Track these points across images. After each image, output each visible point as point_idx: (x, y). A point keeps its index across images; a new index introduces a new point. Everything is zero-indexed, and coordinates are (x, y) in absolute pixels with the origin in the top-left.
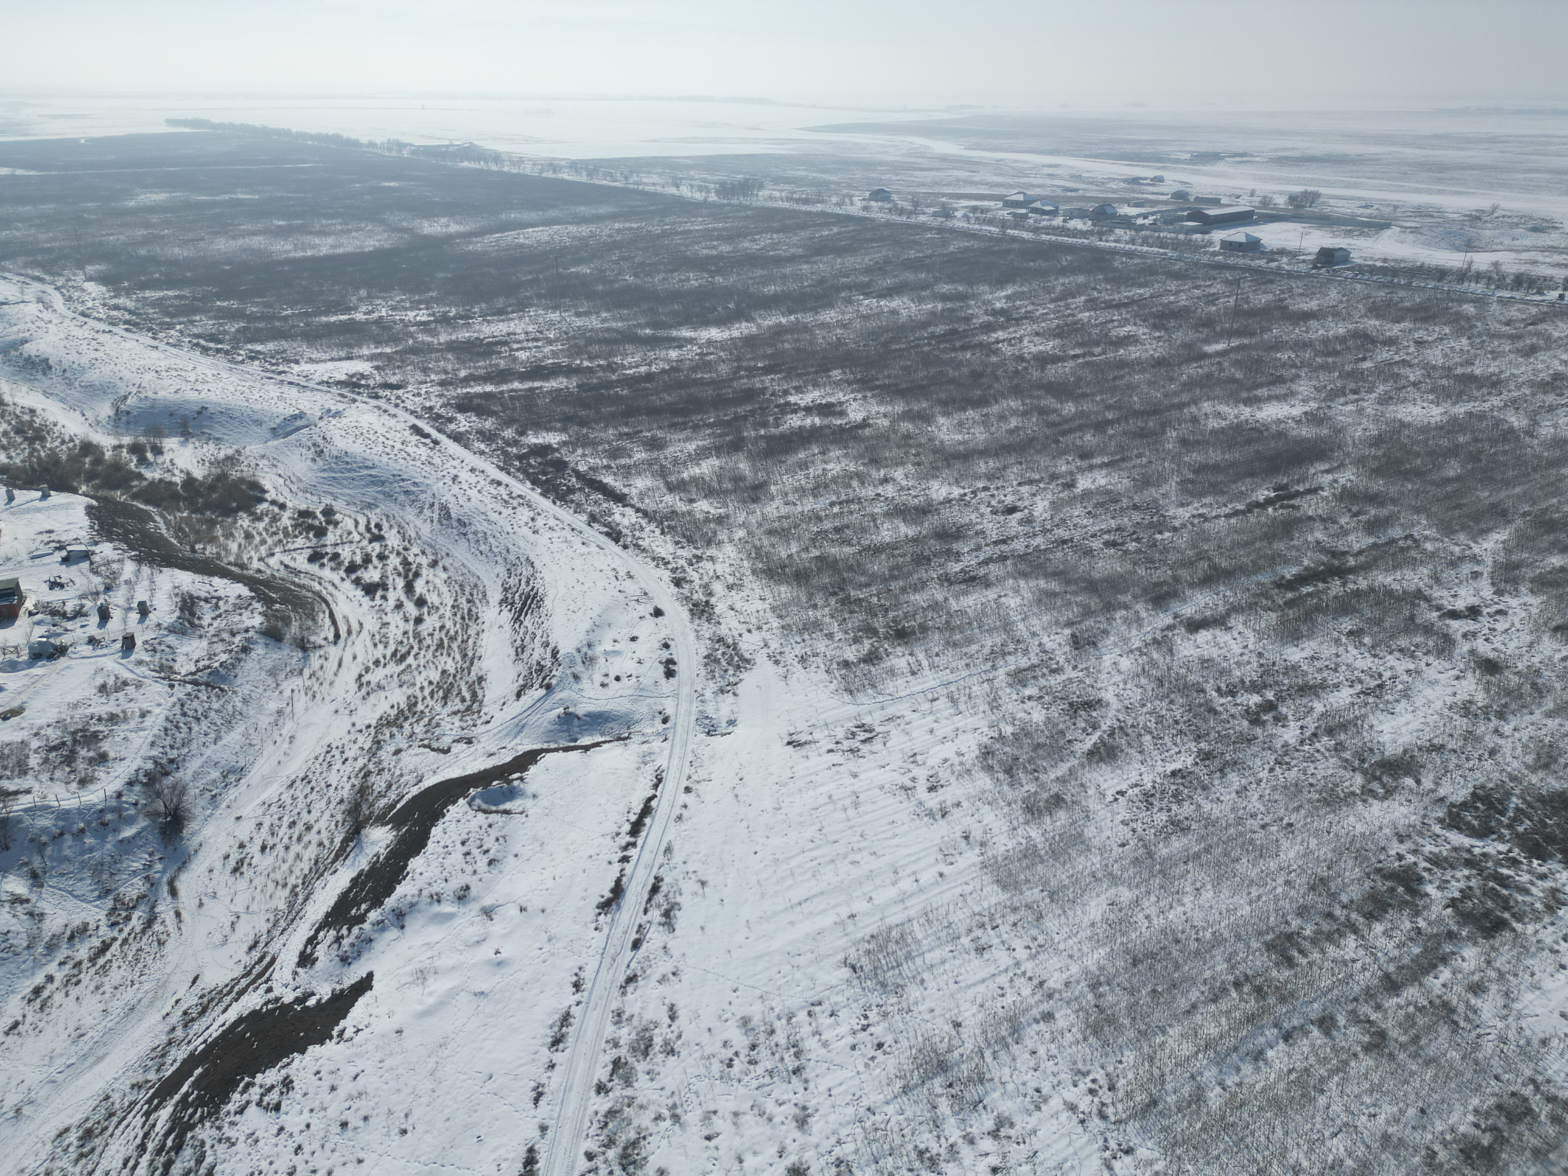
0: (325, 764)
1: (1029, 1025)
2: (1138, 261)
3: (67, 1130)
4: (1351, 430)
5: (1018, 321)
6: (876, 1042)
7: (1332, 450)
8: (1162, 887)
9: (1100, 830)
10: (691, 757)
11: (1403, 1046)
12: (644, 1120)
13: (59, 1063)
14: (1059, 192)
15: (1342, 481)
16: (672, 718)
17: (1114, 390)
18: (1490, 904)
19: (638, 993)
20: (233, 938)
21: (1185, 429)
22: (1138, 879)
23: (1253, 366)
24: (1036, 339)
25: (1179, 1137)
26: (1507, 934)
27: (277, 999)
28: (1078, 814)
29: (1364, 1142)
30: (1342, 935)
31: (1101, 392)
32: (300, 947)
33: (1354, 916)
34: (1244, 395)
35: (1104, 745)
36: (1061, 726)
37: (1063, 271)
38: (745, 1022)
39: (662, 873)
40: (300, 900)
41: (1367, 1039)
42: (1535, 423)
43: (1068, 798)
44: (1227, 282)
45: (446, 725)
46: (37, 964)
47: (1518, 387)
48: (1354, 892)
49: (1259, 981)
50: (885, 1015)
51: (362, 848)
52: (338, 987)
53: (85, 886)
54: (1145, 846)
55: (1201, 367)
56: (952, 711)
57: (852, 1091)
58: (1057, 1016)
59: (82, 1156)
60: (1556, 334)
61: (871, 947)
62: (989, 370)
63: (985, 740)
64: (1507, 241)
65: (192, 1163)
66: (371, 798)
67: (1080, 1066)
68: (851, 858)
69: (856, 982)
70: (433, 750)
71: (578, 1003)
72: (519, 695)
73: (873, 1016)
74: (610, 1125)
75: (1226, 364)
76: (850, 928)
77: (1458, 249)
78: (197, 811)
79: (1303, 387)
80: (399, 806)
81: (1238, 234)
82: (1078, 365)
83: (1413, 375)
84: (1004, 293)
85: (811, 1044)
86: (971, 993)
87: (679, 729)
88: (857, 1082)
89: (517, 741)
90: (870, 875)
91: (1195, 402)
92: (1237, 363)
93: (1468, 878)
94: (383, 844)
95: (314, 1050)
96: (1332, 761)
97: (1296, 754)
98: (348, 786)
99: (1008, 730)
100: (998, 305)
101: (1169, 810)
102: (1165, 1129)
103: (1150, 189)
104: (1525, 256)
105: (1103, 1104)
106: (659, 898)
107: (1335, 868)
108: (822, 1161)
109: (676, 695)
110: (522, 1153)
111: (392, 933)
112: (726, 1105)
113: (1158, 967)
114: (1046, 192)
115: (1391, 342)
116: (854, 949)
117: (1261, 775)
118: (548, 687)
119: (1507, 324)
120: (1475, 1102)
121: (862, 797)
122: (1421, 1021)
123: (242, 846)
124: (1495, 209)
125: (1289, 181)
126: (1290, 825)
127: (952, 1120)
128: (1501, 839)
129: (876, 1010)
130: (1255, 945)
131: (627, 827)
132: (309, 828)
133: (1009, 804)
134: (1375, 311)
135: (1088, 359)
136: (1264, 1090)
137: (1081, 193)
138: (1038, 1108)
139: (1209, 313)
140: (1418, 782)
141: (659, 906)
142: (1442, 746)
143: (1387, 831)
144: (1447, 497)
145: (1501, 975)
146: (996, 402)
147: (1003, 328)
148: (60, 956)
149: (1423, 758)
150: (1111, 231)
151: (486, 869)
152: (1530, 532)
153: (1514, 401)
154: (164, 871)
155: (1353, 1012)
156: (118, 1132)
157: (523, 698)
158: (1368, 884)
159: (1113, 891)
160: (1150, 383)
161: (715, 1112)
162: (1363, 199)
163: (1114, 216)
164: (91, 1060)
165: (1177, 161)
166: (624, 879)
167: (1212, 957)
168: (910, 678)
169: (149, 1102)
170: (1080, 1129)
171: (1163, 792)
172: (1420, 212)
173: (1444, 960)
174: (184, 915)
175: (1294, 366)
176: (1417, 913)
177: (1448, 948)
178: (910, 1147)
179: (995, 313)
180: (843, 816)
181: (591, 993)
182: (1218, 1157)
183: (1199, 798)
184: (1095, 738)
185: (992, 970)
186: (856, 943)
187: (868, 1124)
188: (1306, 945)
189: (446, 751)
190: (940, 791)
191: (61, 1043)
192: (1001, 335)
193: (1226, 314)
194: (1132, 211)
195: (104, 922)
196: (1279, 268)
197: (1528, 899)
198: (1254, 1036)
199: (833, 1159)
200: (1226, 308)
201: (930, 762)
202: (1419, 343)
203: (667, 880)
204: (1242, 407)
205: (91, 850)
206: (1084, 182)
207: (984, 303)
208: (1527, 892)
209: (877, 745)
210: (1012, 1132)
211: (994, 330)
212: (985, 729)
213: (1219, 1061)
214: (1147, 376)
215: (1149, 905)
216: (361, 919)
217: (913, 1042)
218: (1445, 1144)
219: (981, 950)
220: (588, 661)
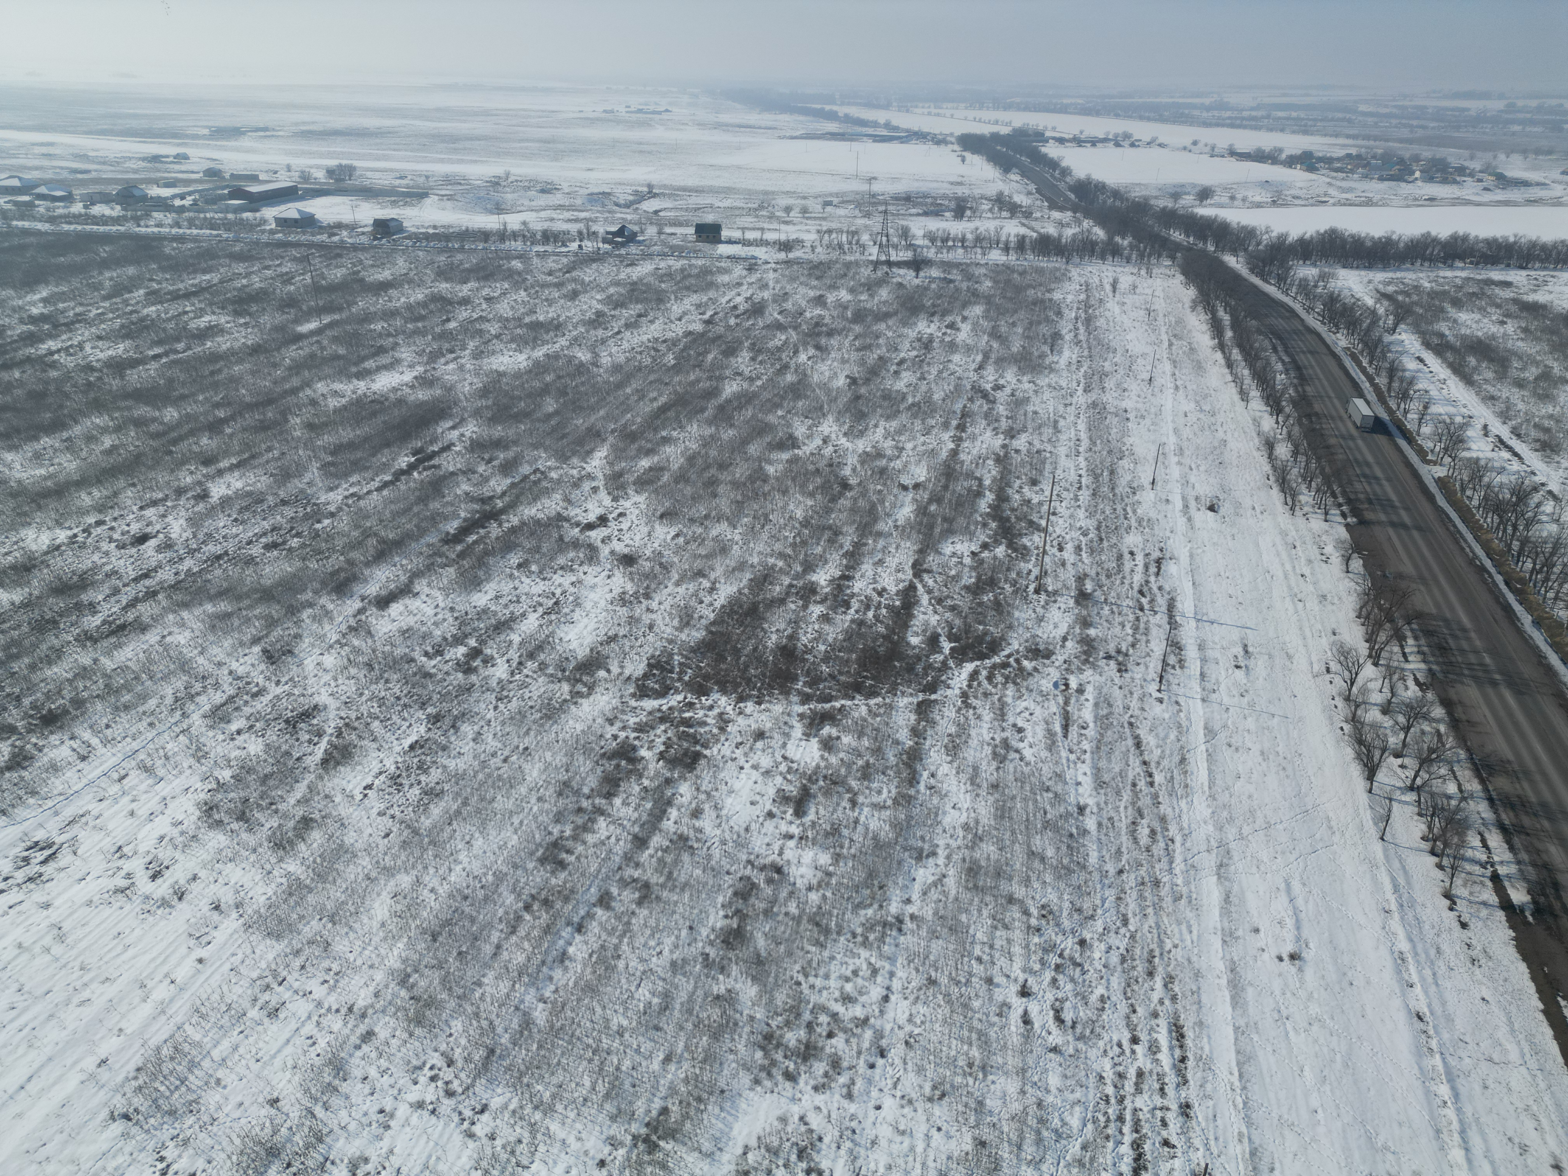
1: (351, 1055)
2: (190, 245)
4: (459, 386)
5: (69, 326)
7: (450, 408)
8: (436, 856)
9: (359, 831)
11: (663, 886)
14: (65, 175)
15: (468, 434)
17: (215, 386)
18: (685, 745)
21: (308, 413)
22: (412, 860)
23: (353, 339)
24: (100, 343)
25: (522, 1068)
26: (703, 762)
28: (332, 827)
29: (660, 978)
30: (593, 821)
31: (202, 390)
33: (597, 801)
34: (354, 369)
35: (336, 747)
36: (284, 747)
37: (105, 264)
41: (637, 895)
42: (596, 355)
43: (316, 816)
44: (295, 259)
47: (575, 327)
48: (592, 782)
49: (543, 895)
54: (408, 827)
55: (301, 348)
56: (150, 781)
58: (376, 1030)
60: (587, 279)
61: (140, 1081)
62: (52, 388)
63: (203, 796)
64: (526, 203)
67: (415, 1062)
68: (76, 1000)
69: (135, 1130)
73: (170, 1153)
75: (325, 342)
77: (491, 213)
79: (406, 354)
81: (290, 210)
82: (163, 366)
83: (493, 328)
84: (37, 297)
86: (278, 1062)
90: (111, 1006)
91: (308, 384)
92: (335, 340)
93: (665, 731)
96: (540, 680)
97: (511, 686)
99: (226, 775)
100: (35, 311)
101: (419, 783)
102: (508, 1069)
103: (177, 167)
104: (543, 214)
105: (447, 1083)
107: (572, 769)
113: (457, 930)
114: (49, 175)
115: (465, 302)
117: (488, 716)
119: (550, 273)
120: (720, 899)
121: (66, 926)
122: (669, 859)
124: (508, 175)
125: (321, 155)
126: (526, 749)
128: (677, 691)
129: (171, 1144)
130: (530, 865)
133: (254, 850)
134: (443, 274)
135: (173, 357)
136: (576, 984)
137: (94, 175)
138: (387, 1127)
139: (289, 293)
140: (608, 671)
142: (616, 635)
143: (599, 721)
144: (554, 430)
145: (708, 794)
146: (76, 422)
147: (51, 336)
149: (605, 650)
150: (148, 215)
152: (621, 445)
153: (576, 339)
155: (621, 879)
158: (599, 770)
159: (392, 883)
160: (253, 373)
162: (397, 171)
163: (145, 198)
165: (196, 137)
167: (500, 895)
168: (81, 765)
170: (434, 1119)
171: (408, 768)
172: (449, 180)
173: (669, 803)
175: (389, 335)
176: (641, 776)
177: (669, 792)
179: (34, 320)
180: (47, 958)
182: (559, 1063)
183: (443, 760)
184: (324, 744)
185: (293, 1026)
186: (118, 1089)
188: (570, 844)
190: (167, 873)
192: (52, 345)
193: (306, 292)
194: (166, 192)
196: (342, 241)
197: (707, 728)
198: (554, 943)
200: (304, 286)
201: (142, 849)
202: (489, 299)
204: (355, 381)
206: (93, 162)
207: (14, 310)
208: (705, 724)
209: (65, 858)
211: (42, 341)
212: (199, 785)
213: (534, 982)
214: (248, 366)
215: (431, 879)
218: (711, 943)
219: (274, 1013)
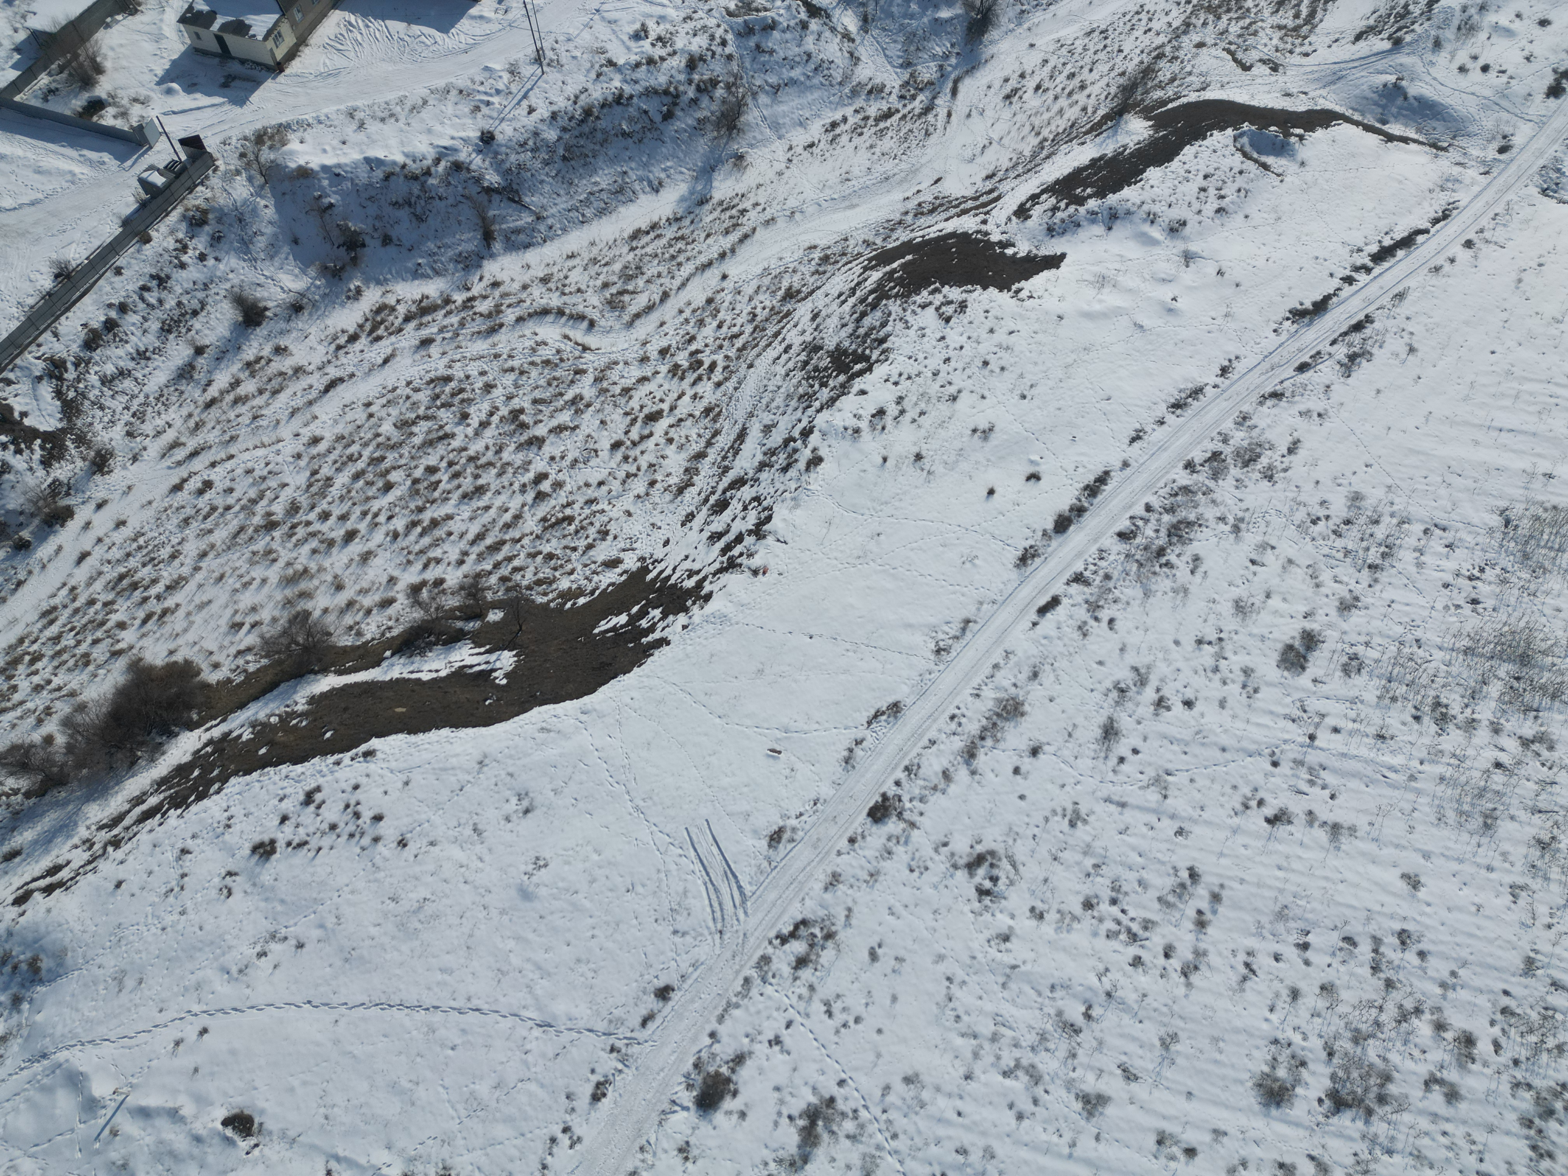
0: (1128, 26)
3: (815, 247)
6: (1473, 596)
10: (1500, 209)
12: (1210, 513)
13: (828, 192)
16: (1514, 151)
19: (1274, 411)
20: (979, 160)
27: (987, 234)
32: (1023, 199)
38: (1356, 498)
39: (1377, 315)
40: (1042, 156)
45: (1262, 37)
46: (841, 104)
50: (1504, 582)
51: (1115, 133)
52: (1035, 251)
53: (895, 50)
57: (1414, 617)
59: (817, 272)
65: (878, 324)
66: (1150, 84)
70: (1235, 60)
71: (1215, 386)
72: (1358, 37)
74: (1179, 498)
76: (1537, 485)
78: (1004, 20)
80: (1170, 106)
85: (1406, 557)
87: (1513, 168)
88: (1426, 613)
89: (1324, 92)
94: (1136, 138)
95: (992, 291)
98: (1136, 60)
106: (1356, 338)
108: (1340, 646)
109: (1541, 124)
110: (1099, 470)
111: (1098, 229)
112: (1287, 549)
116: (1523, 506)
118: (1397, 43)
123: (1022, 76)
127: (1493, 704)
131: (1374, 248)
132: (1083, 87)
141: (1350, 345)
148: (859, 103)
151: (1211, 214)
154: (955, 68)
156: (844, 269)
157: (1362, 44)
161: (1273, 548)
164: (847, 203)
166: (1335, 299)
169: (870, 260)
174: (954, 118)
178: (1432, 693)
181: (1232, 385)
187: (1406, 650)
189: (1246, 68)
191: (834, 178)
195: (895, 91)
199: (1351, 651)
203: (1376, 325)
205: (912, 17)
210: (1545, 754)
216: (1080, 201)
217: (1512, 620)
220: (1467, 28)
